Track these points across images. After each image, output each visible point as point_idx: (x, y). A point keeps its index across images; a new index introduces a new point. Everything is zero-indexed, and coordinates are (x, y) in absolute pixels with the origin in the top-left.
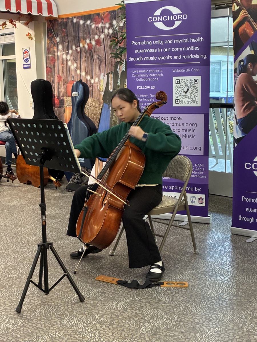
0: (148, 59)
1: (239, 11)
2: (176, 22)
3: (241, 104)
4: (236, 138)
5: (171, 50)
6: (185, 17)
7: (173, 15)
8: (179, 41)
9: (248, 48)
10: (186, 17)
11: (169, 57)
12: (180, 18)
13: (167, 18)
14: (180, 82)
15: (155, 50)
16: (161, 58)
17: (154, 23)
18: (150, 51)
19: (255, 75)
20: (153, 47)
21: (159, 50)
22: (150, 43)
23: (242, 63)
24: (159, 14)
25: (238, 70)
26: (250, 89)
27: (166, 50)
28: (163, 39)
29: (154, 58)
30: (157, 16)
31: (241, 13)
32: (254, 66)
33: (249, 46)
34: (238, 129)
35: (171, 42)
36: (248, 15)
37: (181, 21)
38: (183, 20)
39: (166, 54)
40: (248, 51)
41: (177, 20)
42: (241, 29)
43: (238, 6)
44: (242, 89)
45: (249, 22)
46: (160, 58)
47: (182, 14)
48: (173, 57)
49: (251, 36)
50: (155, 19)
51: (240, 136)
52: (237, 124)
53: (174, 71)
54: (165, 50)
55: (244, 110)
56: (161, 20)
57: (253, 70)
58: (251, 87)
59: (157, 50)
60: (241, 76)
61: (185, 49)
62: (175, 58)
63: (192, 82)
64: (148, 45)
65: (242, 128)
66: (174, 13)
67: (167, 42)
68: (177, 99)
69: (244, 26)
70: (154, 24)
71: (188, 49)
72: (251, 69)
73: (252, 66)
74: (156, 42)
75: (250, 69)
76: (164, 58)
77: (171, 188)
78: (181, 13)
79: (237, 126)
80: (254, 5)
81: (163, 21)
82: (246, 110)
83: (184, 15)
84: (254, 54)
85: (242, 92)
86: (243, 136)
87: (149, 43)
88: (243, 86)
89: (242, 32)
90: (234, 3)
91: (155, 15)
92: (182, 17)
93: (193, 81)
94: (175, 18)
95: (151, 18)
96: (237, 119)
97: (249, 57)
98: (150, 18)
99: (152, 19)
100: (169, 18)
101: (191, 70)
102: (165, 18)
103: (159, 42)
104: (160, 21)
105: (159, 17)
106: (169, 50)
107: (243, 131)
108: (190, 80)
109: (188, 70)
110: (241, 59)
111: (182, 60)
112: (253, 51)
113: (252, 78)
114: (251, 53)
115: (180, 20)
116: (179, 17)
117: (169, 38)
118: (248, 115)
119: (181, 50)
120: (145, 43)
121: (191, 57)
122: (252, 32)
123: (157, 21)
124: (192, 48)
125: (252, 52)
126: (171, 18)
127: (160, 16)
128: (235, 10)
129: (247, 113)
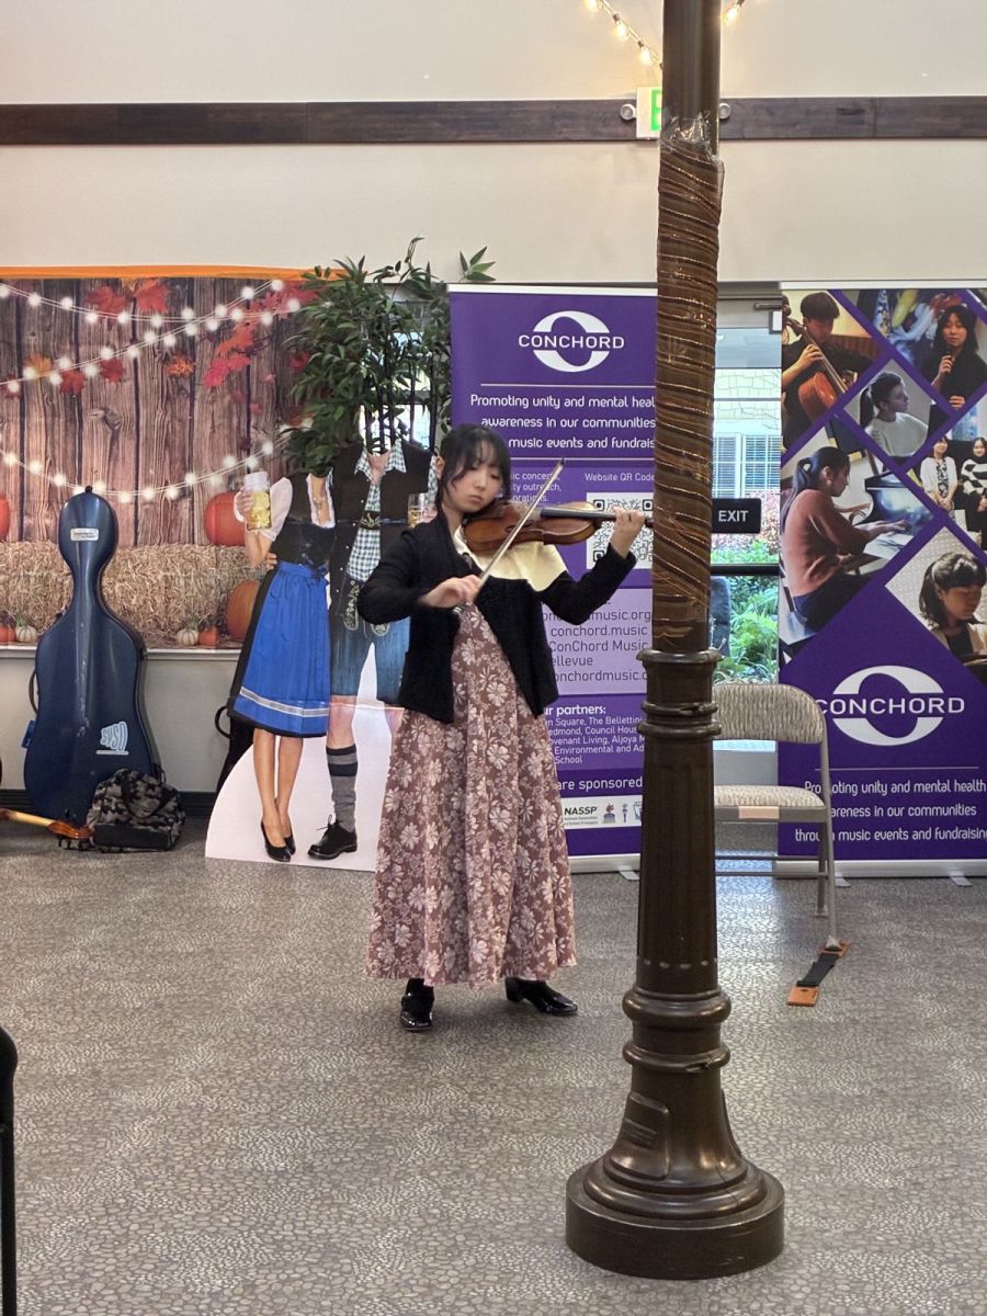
0: (520, 443)
1: (801, 346)
2: (593, 353)
3: (804, 563)
4: (789, 641)
5: (579, 424)
6: (618, 343)
7: (586, 335)
8: (602, 403)
9: (823, 431)
10: (620, 343)
11: (576, 443)
12: (604, 345)
13: (570, 342)
14: (606, 506)
15: (539, 423)
16: (553, 442)
17: (536, 352)
18: (525, 423)
19: (838, 495)
20: (532, 413)
21: (549, 424)
22: (524, 403)
23: (807, 467)
24: (549, 330)
25: (795, 483)
26: (827, 529)
27: (567, 423)
28: (560, 395)
29: (534, 443)
30: (543, 334)
31: (805, 351)
32: (836, 476)
33: (823, 429)
34: (795, 620)
35: (579, 403)
36: (823, 358)
37: (606, 354)
38: (611, 350)
39: (566, 434)
40: (821, 440)
41: (597, 349)
42: (803, 389)
43: (797, 335)
44: (807, 525)
45: (826, 373)
46: (550, 443)
47: (610, 335)
48: (585, 443)
49: (831, 404)
50: (537, 341)
51: (801, 636)
52: (792, 609)
53: (588, 477)
54: (565, 423)
55: (812, 575)
56: (554, 345)
57: (833, 484)
58: (828, 523)
59: (544, 422)
60: (805, 495)
61: (619, 423)
62: (592, 444)
63: (637, 508)
64: (519, 408)
65: (806, 619)
66: (588, 331)
67: (569, 403)
68: (598, 549)
69: (814, 381)
70: (534, 355)
71: (626, 424)
72: (829, 482)
73: (832, 476)
74: (540, 402)
75: (825, 480)
76: (562, 444)
77: (585, 785)
78: (607, 331)
79: (793, 614)
80: (837, 337)
81: (558, 349)
82: (816, 576)
83: (614, 339)
84: (835, 445)
85: (807, 533)
86: (808, 636)
87: (522, 402)
88: (808, 520)
89: (809, 396)
90: (788, 327)
91: (537, 329)
92: (611, 344)
93: (641, 505)
94: (591, 342)
95: (527, 337)
96: (792, 595)
97: (824, 452)
98: (523, 339)
99: (529, 341)
100: (574, 342)
101: (633, 477)
102: (564, 342)
103: (549, 401)
104: (550, 348)
105: (547, 338)
106: (574, 423)
107: (808, 626)
108: (632, 502)
109: (627, 477)
110: (804, 457)
111: (609, 451)
112: (833, 440)
113: (831, 500)
114: (829, 445)
115: (604, 348)
116: (601, 342)
117: (576, 394)
118: (820, 588)
119: (608, 424)
120: (510, 401)
121: (635, 443)
122: (832, 397)
123: (542, 348)
124: (636, 423)
125: (833, 443)
126: (581, 342)
127: (550, 335)
128: (791, 342)
129: (819, 583)
